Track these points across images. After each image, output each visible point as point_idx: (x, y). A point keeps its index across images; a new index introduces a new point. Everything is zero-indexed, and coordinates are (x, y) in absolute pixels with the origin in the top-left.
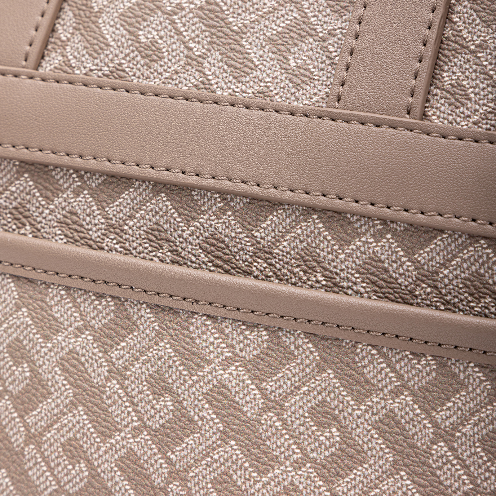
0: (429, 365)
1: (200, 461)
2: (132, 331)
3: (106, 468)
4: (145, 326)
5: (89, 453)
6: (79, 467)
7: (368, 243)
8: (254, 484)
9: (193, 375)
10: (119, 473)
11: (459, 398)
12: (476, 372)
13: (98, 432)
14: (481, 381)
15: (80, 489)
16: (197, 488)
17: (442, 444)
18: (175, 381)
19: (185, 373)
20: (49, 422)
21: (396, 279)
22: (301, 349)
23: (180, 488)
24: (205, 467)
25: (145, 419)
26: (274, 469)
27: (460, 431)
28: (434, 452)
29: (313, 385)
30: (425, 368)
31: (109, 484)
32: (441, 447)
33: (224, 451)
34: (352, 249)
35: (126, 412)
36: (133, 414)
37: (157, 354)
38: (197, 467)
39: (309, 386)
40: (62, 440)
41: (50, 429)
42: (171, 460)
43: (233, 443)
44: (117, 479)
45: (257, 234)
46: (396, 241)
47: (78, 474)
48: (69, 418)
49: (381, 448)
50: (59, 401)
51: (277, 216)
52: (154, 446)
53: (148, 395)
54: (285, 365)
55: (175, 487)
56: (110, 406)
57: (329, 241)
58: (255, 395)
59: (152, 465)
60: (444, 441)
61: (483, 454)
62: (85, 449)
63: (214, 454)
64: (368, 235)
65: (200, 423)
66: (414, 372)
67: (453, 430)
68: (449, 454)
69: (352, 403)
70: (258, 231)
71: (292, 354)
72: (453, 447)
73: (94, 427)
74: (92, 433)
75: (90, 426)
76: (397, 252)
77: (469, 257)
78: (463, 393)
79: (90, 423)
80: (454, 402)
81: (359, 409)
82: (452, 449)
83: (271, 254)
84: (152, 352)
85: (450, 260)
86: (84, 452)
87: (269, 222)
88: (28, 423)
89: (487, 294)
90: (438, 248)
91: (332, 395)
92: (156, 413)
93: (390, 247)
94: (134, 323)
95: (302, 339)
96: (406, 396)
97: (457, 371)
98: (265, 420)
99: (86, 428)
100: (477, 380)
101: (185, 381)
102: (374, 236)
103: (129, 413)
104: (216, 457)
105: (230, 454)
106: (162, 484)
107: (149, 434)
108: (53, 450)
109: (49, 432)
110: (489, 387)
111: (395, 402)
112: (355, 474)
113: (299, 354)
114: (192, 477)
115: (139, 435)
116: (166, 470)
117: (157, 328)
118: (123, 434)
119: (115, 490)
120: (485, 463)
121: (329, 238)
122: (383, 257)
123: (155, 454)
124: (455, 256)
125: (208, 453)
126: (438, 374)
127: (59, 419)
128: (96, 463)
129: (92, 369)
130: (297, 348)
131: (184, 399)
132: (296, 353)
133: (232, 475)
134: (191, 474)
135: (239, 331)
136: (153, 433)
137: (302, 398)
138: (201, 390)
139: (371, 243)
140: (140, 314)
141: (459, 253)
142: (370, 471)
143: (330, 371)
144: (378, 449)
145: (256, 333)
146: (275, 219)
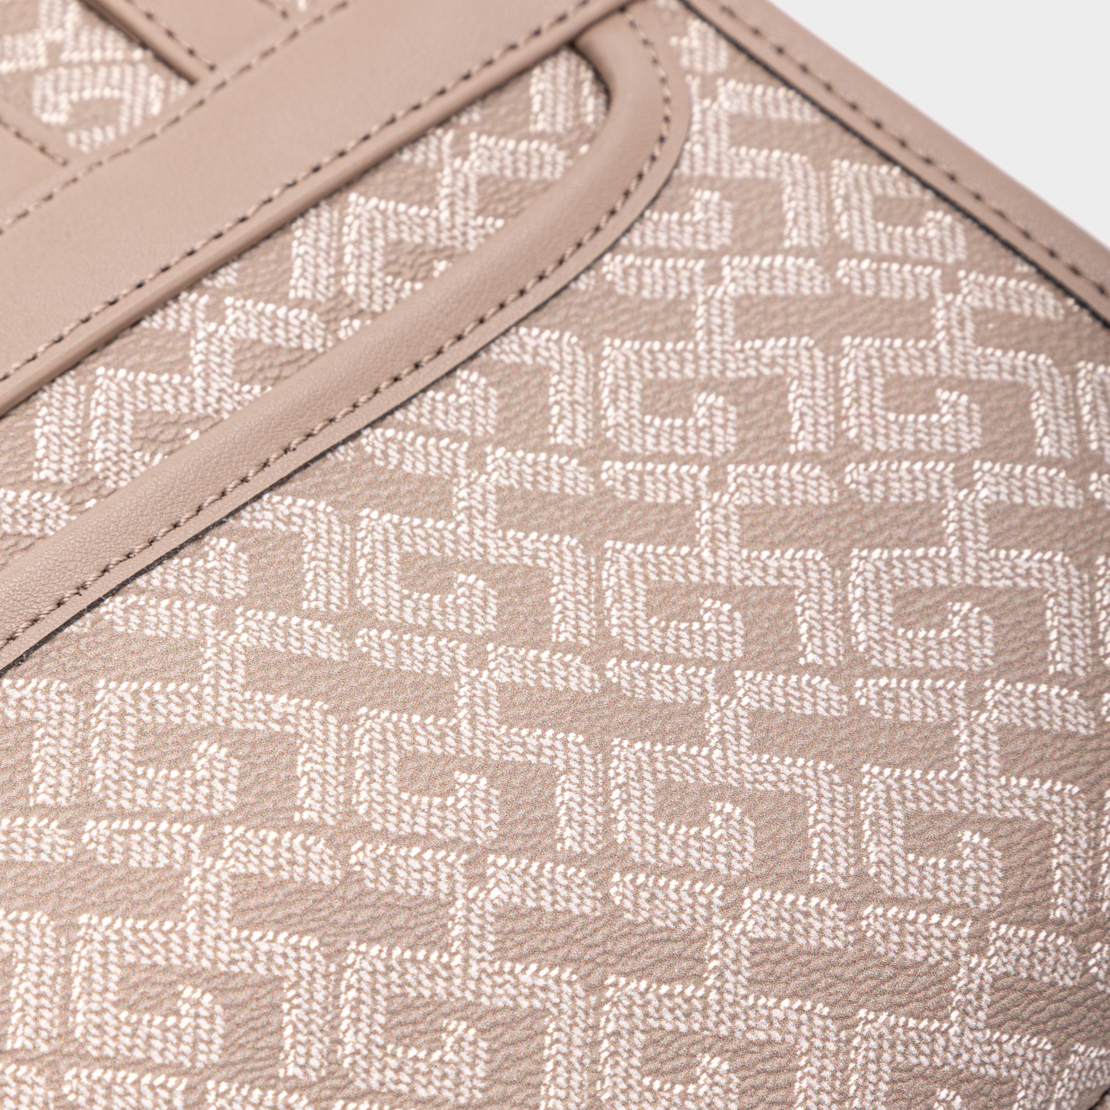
0: (475, 385)
1: (352, 777)
2: (31, 737)
3: (231, 951)
4: (42, 706)
5: (176, 961)
6: (185, 1001)
7: (211, 335)
8: (459, 733)
9: (201, 678)
10: (257, 935)
11: (557, 392)
12: (538, 336)
13: (155, 915)
14: (558, 342)
15: (224, 1037)
16: (392, 819)
17: (607, 464)
18: (183, 715)
19: (185, 686)
20: (56, 999)
21: (301, 348)
22: (295, 519)
23: (369, 847)
24: (367, 779)
25: (205, 811)
26: (456, 693)
27: (607, 429)
28: (610, 483)
29: (367, 550)
30: (473, 394)
31: (261, 969)
32: (612, 470)
33: (367, 731)
34: (201, 362)
35: (162, 837)
36: (177, 827)
37: (111, 714)
38: (358, 792)
39: (363, 556)
40: (110, 996)
41: (71, 1006)
42: (310, 823)
43: (363, 710)
44: (264, 946)
45: (43, 475)
46: (246, 298)
47: (197, 1016)
48: (84, 952)
49: (545, 543)
50: (36, 950)
51: (45, 423)
52: (262, 833)
53: (167, 778)
54: (300, 559)
55: (361, 854)
56: (125, 863)
57: (158, 383)
58: (311, 628)
59: (292, 863)
60: (605, 459)
61: (668, 421)
62: (163, 963)
63: (359, 749)
64: (200, 324)
65: (289, 729)
66: (467, 413)
67: (597, 436)
68: (630, 466)
69: (440, 524)
70: (40, 469)
71: (293, 535)
72: (624, 453)
73: (138, 917)
74: (146, 929)
75: (129, 923)
76: (262, 313)
77: (359, 233)
78: (554, 379)
79: (125, 918)
80: (557, 403)
81: (458, 525)
82: (626, 458)
83: (95, 478)
84: (99, 722)
85: (340, 261)
86: (165, 970)
87: (43, 442)
88: (23, 1048)
89: (430, 261)
90: (307, 258)
91: (406, 539)
92: (210, 787)
93: (247, 313)
94: (20, 724)
95: (281, 502)
96: (493, 453)
97: (514, 358)
98: (364, 645)
99: (128, 933)
100: (551, 345)
101: (198, 697)
102: (208, 319)
103: (168, 834)
104: (365, 749)
105: (378, 728)
106: (338, 873)
107: (236, 824)
108: (113, 1033)
109: (75, 1012)
110: (574, 340)
111: (489, 474)
112: (558, 602)
113: (301, 527)
114: (368, 813)
115: (221, 844)
116: (320, 846)
117: (64, 686)
118: (196, 872)
119: (279, 967)
120: (684, 428)
121: (152, 377)
122: (253, 335)
123: (277, 842)
124: (341, 249)
125: (349, 757)
126: (496, 385)
127: (67, 974)
128: (205, 963)
129: (31, 853)
130: (288, 521)
131: (226, 721)
132: (295, 529)
133: (415, 752)
134: (362, 810)
135: (187, 571)
136: (239, 817)
137: (373, 579)
138: (235, 685)
139: (216, 331)
140: (12, 702)
141: (340, 240)
142: (569, 581)
143: (365, 512)
144: (543, 547)
145: (212, 554)
146: (46, 429)
